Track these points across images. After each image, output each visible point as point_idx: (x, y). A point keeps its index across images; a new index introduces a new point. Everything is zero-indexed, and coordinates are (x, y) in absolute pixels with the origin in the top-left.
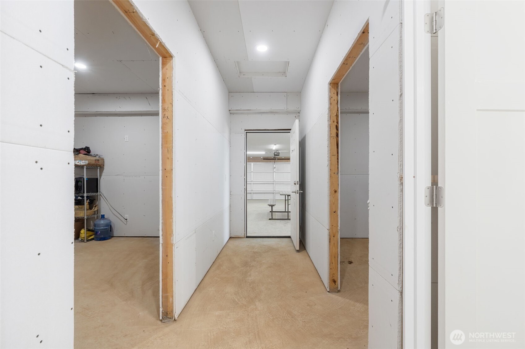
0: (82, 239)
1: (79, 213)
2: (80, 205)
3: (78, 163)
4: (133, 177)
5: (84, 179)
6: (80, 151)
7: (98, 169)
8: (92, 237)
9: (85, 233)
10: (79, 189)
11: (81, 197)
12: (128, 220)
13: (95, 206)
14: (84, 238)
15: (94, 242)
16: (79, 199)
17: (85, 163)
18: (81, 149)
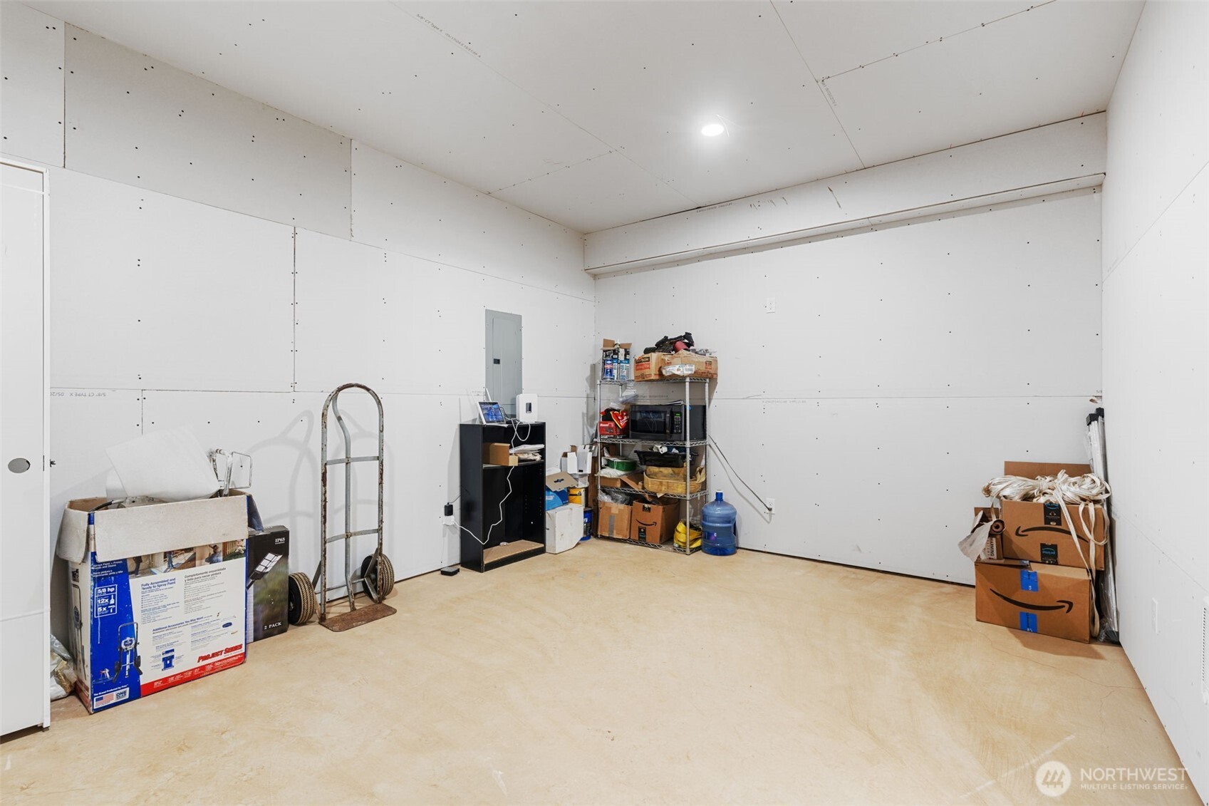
0: (680, 546)
1: (675, 485)
2: (676, 467)
3: (678, 370)
4: (786, 402)
5: (685, 406)
6: (675, 342)
7: (707, 384)
8: (698, 544)
9: (688, 533)
10: (675, 431)
11: (677, 448)
12: (773, 512)
13: (700, 472)
14: (685, 543)
15: (701, 555)
16: (675, 454)
17: (691, 370)
18: (678, 338)
